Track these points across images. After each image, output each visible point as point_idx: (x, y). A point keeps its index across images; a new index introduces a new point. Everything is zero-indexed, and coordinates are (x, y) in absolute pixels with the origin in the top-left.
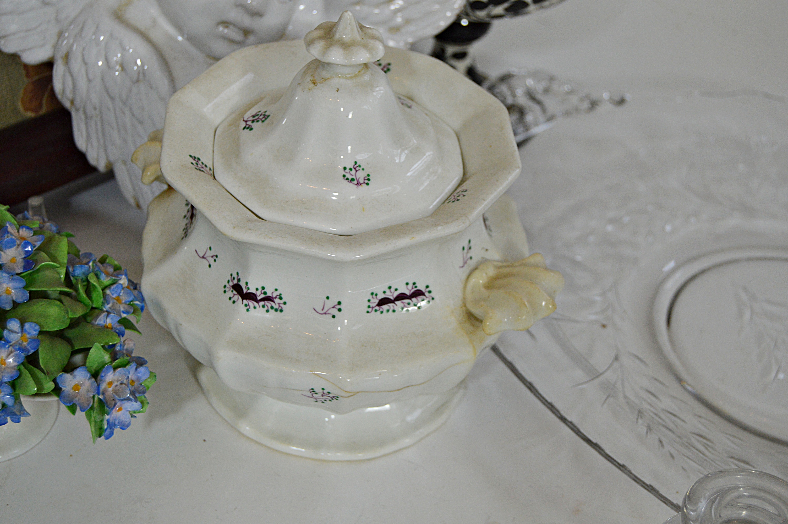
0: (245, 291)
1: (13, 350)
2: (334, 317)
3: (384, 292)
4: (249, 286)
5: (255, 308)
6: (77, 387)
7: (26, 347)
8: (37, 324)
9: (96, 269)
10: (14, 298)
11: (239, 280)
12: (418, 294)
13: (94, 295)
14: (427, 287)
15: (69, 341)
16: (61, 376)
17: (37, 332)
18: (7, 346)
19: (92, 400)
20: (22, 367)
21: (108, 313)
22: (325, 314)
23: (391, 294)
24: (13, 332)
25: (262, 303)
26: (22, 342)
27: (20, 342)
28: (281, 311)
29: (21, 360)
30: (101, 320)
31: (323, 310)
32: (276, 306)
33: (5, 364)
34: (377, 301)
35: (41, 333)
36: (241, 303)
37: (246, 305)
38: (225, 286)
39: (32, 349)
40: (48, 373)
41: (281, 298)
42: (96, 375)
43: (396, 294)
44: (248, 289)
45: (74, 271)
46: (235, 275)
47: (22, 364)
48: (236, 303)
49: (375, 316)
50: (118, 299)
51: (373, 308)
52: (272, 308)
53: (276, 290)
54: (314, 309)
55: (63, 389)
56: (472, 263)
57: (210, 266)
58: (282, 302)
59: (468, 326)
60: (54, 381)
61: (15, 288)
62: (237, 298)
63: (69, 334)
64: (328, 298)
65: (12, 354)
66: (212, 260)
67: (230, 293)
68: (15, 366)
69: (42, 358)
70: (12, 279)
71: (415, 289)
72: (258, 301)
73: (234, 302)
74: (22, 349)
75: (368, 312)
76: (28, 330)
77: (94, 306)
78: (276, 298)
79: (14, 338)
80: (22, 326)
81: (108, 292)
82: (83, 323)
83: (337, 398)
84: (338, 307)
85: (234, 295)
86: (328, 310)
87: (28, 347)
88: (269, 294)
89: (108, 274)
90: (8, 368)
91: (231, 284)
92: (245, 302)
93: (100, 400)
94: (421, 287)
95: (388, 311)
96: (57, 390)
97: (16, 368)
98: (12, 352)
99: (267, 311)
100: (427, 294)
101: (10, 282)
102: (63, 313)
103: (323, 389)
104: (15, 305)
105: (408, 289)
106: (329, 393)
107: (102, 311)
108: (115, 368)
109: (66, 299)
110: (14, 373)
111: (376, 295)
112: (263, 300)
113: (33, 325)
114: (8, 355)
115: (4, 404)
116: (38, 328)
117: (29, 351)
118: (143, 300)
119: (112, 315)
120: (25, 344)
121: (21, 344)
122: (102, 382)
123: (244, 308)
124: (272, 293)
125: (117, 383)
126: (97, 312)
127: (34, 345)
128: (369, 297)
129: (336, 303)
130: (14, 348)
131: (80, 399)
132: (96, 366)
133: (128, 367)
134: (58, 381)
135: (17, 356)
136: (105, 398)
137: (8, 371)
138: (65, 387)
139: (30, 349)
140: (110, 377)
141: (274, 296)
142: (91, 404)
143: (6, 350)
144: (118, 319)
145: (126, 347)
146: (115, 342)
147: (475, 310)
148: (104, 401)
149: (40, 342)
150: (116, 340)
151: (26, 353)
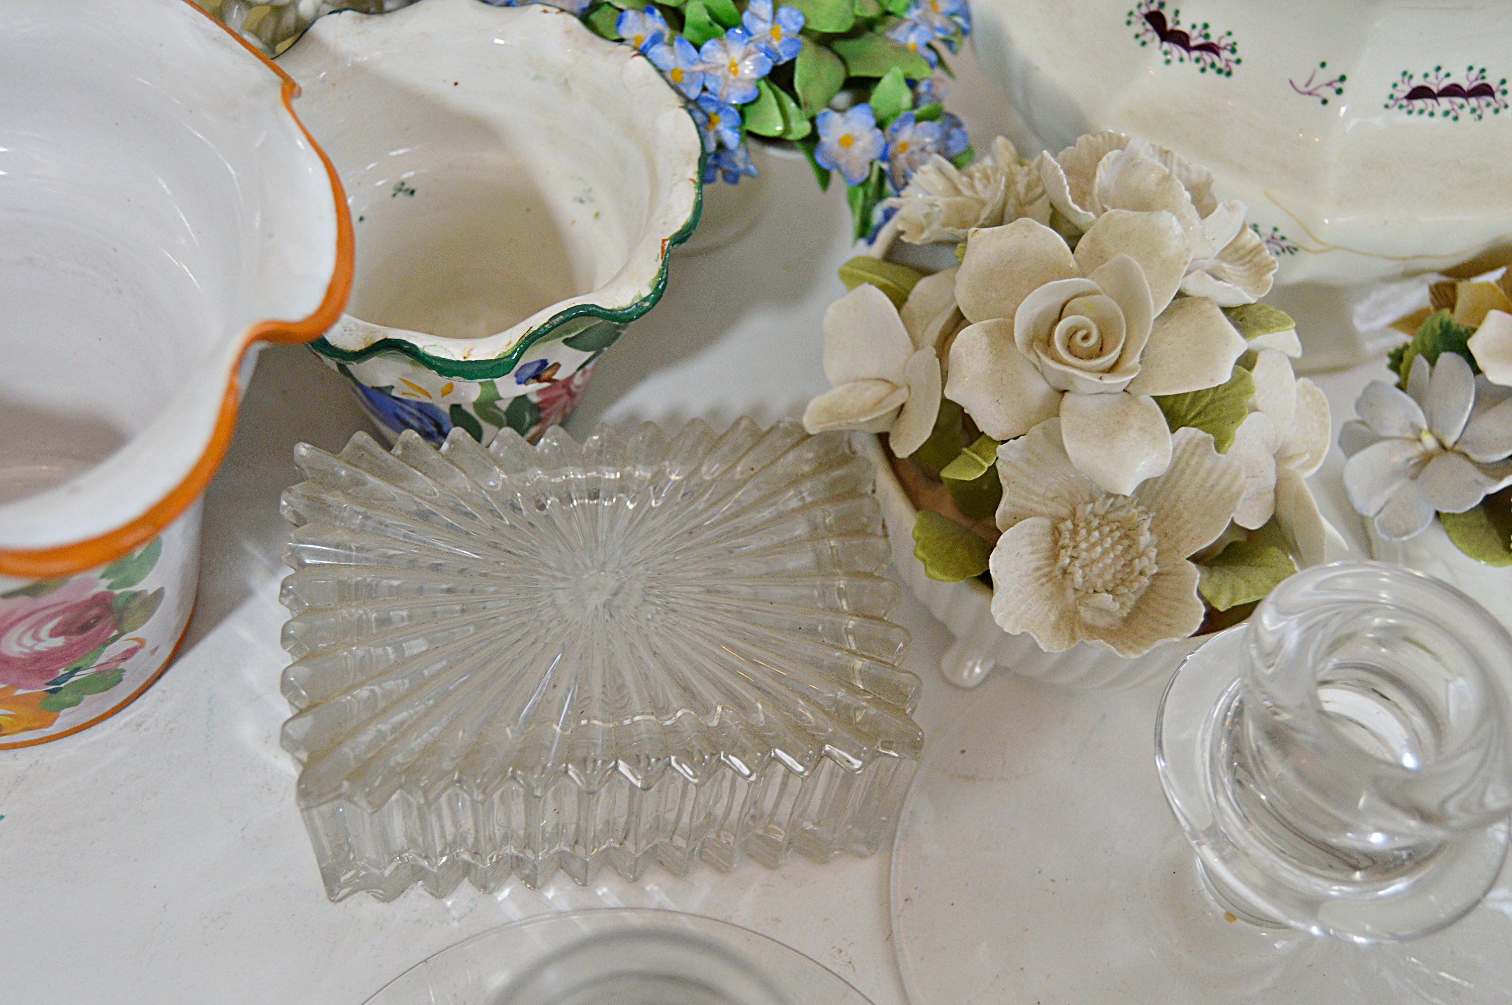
0: (1170, 26)
1: (754, 49)
2: (1325, 102)
3: (1426, 76)
4: (1181, 18)
5: (1181, 60)
6: (847, 141)
7: (776, 50)
8: (801, 13)
11: (1162, 5)
12: (1483, 90)
14: (1503, 82)
15: (843, 59)
16: (825, 114)
17: (798, 28)
18: (744, 41)
19: (867, 167)
20: (763, 85)
21: (915, 26)
22: (1310, 94)
23: (1436, 82)
24: (758, 17)
25: (1196, 54)
26: (771, 39)
27: (768, 38)
28: (1229, 74)
29: (766, 70)
30: (901, 35)
31: (1307, 85)
32: (1220, 64)
33: (735, 72)
34: (1408, 90)
35: (803, 31)
36: (1157, 47)
37: (1165, 53)
38: (1131, 14)
39: (786, 55)
40: (806, 104)
41: (1233, 51)
42: (881, 125)
43: (1445, 83)
44: (1178, 23)
47: (764, 78)
48: (1147, 47)
49: (1399, 117)
50: (934, 2)
51: (1398, 100)
52: (1213, 65)
53: (1229, 34)
54: (1291, 82)
55: (824, 139)
58: (1233, 57)
60: (812, 120)
62: (1153, 37)
63: (846, 46)
64: (1323, 65)
65: (751, 57)
67: (1140, 26)
68: (752, 79)
69: (799, 76)
71: (1480, 82)
72: (1189, 49)
73: (1144, 44)
74: (769, 52)
75: (1386, 106)
76: (784, 21)
77: (891, 9)
78: (1225, 48)
79: (760, 28)
80: (775, 12)
82: (869, 34)
83: (1292, 250)
84: (1338, 85)
85: (1147, 30)
86: (1316, 89)
87: (780, 51)
88: (1213, 39)
90: (740, 80)
91: (1145, 10)
92: (1166, 46)
93: (881, 171)
94: (1492, 80)
95: (1421, 112)
96: (812, 140)
97: (753, 83)
98: (751, 53)
99: (1203, 70)
100: (1498, 95)
102: (845, 5)
103: (1275, 229)
105: (1467, 78)
106: (1283, 238)
107: (902, 20)
108: (919, 120)
110: (751, 93)
111: (1411, 77)
112: (1200, 48)
113: (794, 13)
114: (745, 57)
115: (721, 146)
116: (801, 19)
117: (780, 58)
118: (968, 17)
119: (922, 28)
120: (775, 43)
121: (769, 42)
122: (893, 140)
123: (1161, 58)
124: (1220, 38)
125: (915, 148)
126: (892, 20)
127: (791, 48)
128: (1398, 78)
129: (1337, 77)
130: (757, 47)
131: (847, 163)
132: (884, 111)
133: (938, 122)
134: (818, 122)
135: (758, 63)
136: (891, 169)
137: (739, 84)
138: (826, 135)
139: (782, 54)
140: (906, 134)
141: (1223, 44)
142: (866, 175)
143: (742, 47)
144: (927, 38)
145: (934, 92)
146: (922, 76)
148: (888, 175)
149: (799, 47)
150: (921, 71)
151: (775, 59)
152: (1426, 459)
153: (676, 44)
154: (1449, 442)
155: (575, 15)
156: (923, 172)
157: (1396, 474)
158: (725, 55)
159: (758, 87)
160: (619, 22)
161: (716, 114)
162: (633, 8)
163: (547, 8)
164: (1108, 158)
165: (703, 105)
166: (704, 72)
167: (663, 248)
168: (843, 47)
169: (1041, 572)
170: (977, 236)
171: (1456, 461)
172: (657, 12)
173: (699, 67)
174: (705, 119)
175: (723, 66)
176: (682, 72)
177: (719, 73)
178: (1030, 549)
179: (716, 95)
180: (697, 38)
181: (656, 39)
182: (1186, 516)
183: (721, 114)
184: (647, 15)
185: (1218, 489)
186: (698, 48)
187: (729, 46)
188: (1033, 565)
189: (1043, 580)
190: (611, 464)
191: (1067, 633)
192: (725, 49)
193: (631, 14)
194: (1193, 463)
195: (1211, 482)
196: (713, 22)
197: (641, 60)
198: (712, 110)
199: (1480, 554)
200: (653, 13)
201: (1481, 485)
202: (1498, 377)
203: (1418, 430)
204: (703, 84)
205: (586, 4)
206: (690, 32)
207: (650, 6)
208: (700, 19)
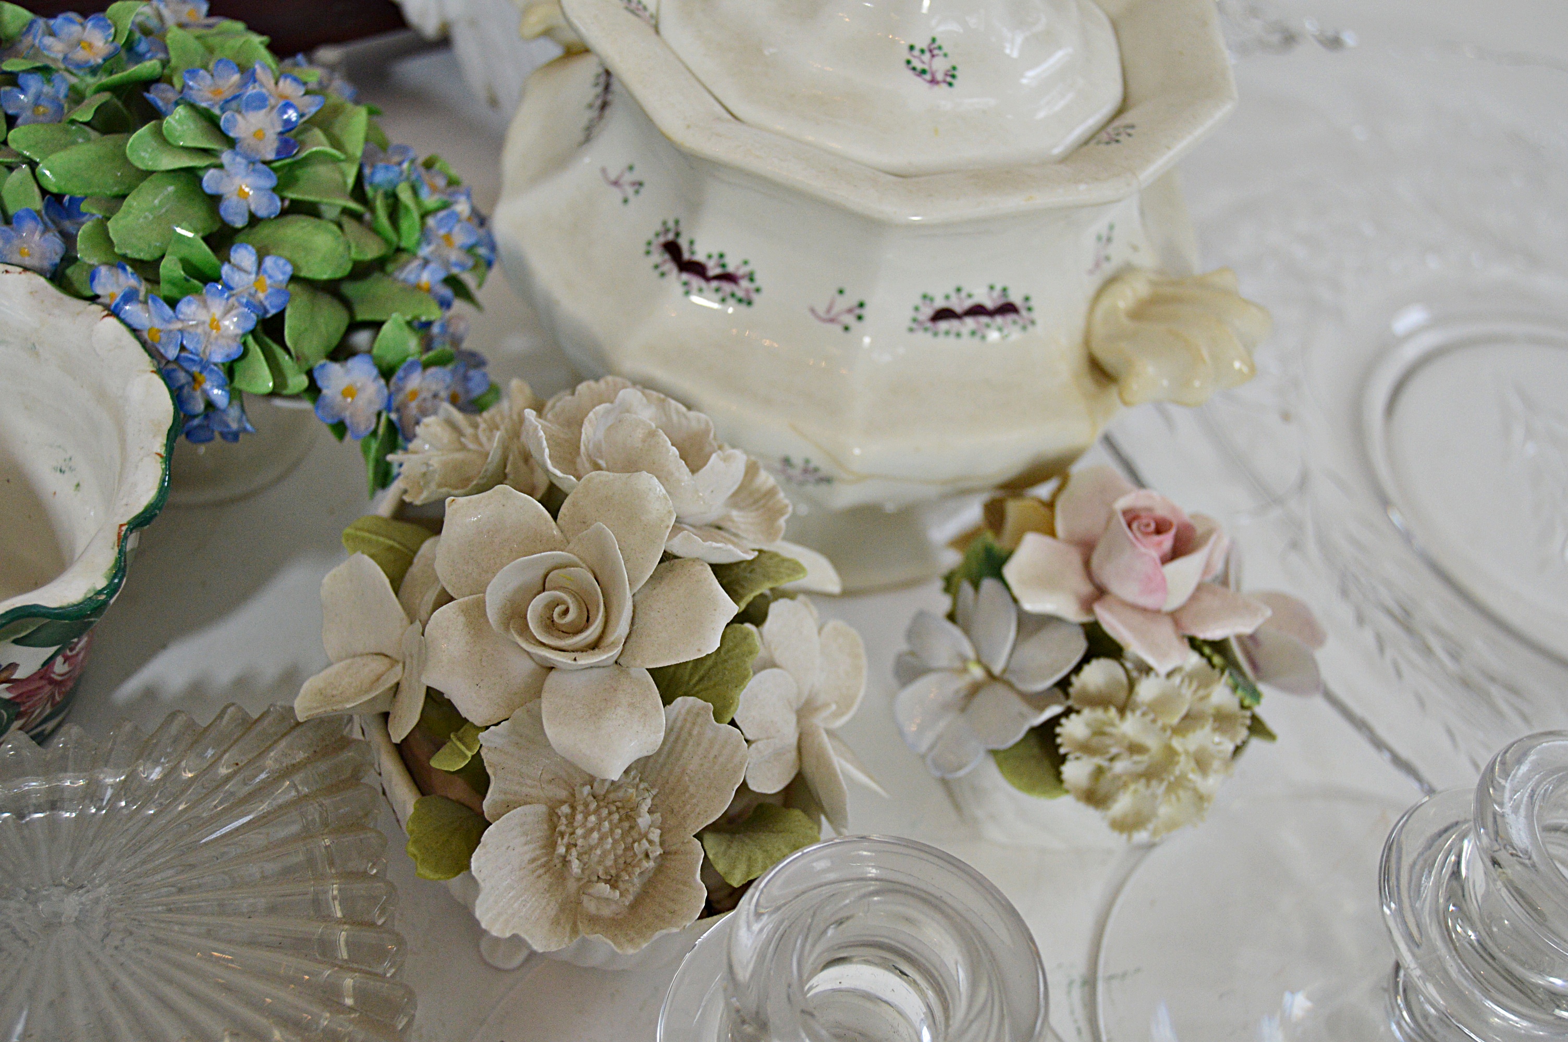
0: (686, 256)
1: (236, 304)
2: (846, 329)
3: (947, 297)
4: (696, 247)
5: (699, 291)
6: (349, 392)
7: (261, 302)
8: (289, 261)
9: (413, 177)
10: (253, 208)
11: (677, 234)
12: (1007, 309)
13: (405, 225)
14: (1027, 299)
15: (347, 303)
16: (323, 366)
17: (287, 277)
18: (226, 295)
19: (374, 420)
20: (250, 339)
21: (426, 262)
22: (832, 320)
23: (958, 302)
24: (240, 269)
25: (715, 284)
26: (256, 291)
27: (253, 291)
28: (749, 303)
29: (250, 325)
30: (410, 271)
31: (829, 310)
32: (740, 294)
33: (218, 328)
34: (930, 313)
35: (294, 279)
36: (675, 279)
37: (685, 284)
38: (649, 244)
39: (273, 307)
40: (298, 356)
41: (752, 279)
42: (387, 373)
43: (968, 304)
44: (693, 253)
45: (373, 174)
46: (671, 224)
47: (253, 332)
48: (666, 278)
49: (923, 338)
50: (448, 238)
51: (922, 323)
52: (733, 295)
53: (746, 262)
54: (812, 310)
55: (325, 391)
56: (1108, 269)
57: (626, 201)
58: (752, 286)
59: (1088, 383)
60: (310, 373)
61: (256, 189)
62: (670, 267)
63: (349, 289)
64: (841, 292)
65: (234, 312)
66: (630, 191)
67: (659, 256)
68: (236, 336)
69: (290, 328)
70: (254, 171)
71: (1003, 300)
72: (708, 279)
73: (663, 274)
74: (252, 304)
75: (911, 330)
76: (269, 271)
77: (402, 246)
78: (743, 277)
79: (243, 281)
80: (260, 263)
81: (431, 222)
82: (377, 275)
83: (827, 480)
84: (858, 311)
85: (665, 261)
86: (839, 314)
87: (267, 303)
88: (731, 269)
89: (434, 190)
90: (223, 337)
91: (662, 240)
92: (685, 276)
93: (390, 423)
94: (1015, 298)
95: (947, 333)
96: (314, 390)
97: (238, 339)
98: (233, 308)
99: (723, 300)
100: (1024, 313)
101: (247, 175)
102: (341, 249)
103: (807, 459)
104: (254, 220)
105: (991, 297)
106: (816, 469)
107: (415, 256)
108: (426, 366)
109: (350, 225)
110: (234, 349)
111: (932, 300)
112: (719, 277)
113: (281, 262)
114: (226, 312)
115: (210, 405)
116: (289, 269)
117: (266, 311)
118: (493, 247)
119: (432, 266)
120: (261, 296)
121: (253, 295)
122: (399, 389)
123: (679, 290)
124: (738, 268)
125: (428, 395)
126: (404, 257)
127: (278, 301)
128: (918, 301)
129: (854, 302)
130: (238, 300)
131: (352, 415)
132: (390, 357)
133: (450, 367)
134: (316, 374)
135: (241, 316)
136: (400, 419)
137: (222, 342)
138: (328, 387)
139: (268, 307)
140: (415, 381)
141: (742, 271)
142: (373, 426)
143: (224, 302)
144: (442, 275)
145: (451, 330)
146: (432, 318)
147: (1106, 357)
148: (398, 425)
149: (289, 297)
150: (433, 313)
151: (260, 313)
152: (975, 689)
153: (150, 302)
154: (997, 669)
155: (41, 272)
156: (427, 426)
157: (946, 707)
158: (204, 312)
159: (245, 344)
160: (92, 278)
161: (201, 373)
162: (105, 265)
163: (9, 268)
164: (595, 414)
165: (186, 365)
166: (181, 331)
167: (119, 533)
168: (347, 291)
169: (539, 862)
170: (454, 506)
171: (1000, 690)
172: (129, 269)
173: (179, 325)
174: (190, 379)
175: (204, 323)
176: (160, 331)
177: (200, 330)
178: (523, 839)
179: (197, 355)
180: (173, 294)
181: (130, 296)
182: (692, 789)
183: (205, 374)
184: (119, 271)
185: (721, 759)
186: (173, 303)
187: (209, 302)
188: (528, 857)
189: (541, 871)
191: (568, 928)
192: (205, 305)
193: (104, 270)
194: (695, 732)
195: (714, 752)
196: (188, 277)
197: (112, 321)
198: (195, 369)
199: (1031, 788)
200: (124, 269)
201: (1023, 716)
202: (1031, 605)
203: (965, 660)
204: (182, 343)
205: (57, 260)
206: (165, 289)
207: (122, 262)
208: (176, 274)
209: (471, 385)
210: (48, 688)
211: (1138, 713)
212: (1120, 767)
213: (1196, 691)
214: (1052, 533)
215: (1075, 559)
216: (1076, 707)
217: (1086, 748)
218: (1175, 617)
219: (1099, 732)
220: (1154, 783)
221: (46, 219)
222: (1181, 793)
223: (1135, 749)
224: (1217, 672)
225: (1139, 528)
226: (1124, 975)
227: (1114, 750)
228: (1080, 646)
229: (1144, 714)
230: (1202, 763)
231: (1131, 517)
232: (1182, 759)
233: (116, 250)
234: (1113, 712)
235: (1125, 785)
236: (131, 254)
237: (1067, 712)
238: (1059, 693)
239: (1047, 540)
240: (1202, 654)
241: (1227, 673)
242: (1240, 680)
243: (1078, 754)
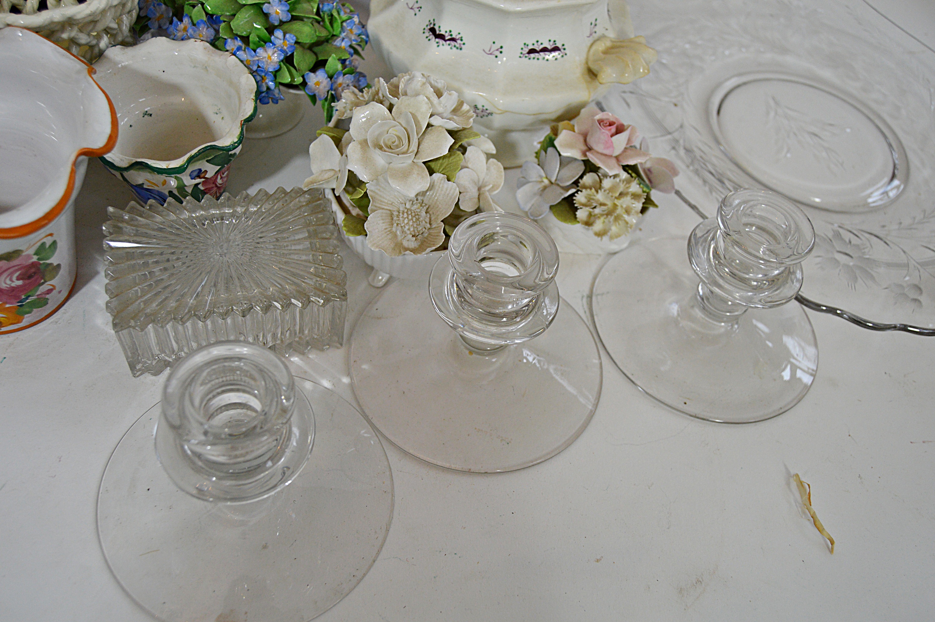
0: (438, 32)
1: (277, 50)
2: (496, 57)
3: (533, 44)
4: (441, 29)
5: (443, 45)
6: (318, 83)
7: (285, 50)
8: (295, 36)
9: (338, 8)
10: (281, 18)
11: (434, 25)
12: (556, 49)
13: (335, 25)
14: (563, 45)
15: (315, 53)
16: (308, 74)
17: (293, 41)
18: (273, 47)
19: (326, 93)
20: (282, 64)
21: (343, 39)
22: (491, 54)
23: (538, 46)
24: (278, 38)
25: (448, 42)
27: (282, 46)
28: (461, 49)
29: (282, 57)
30: (337, 42)
31: (489, 51)
32: (458, 46)
33: (271, 59)
34: (527, 50)
35: (296, 43)
36: (434, 41)
37: (437, 43)
38: (424, 29)
39: (290, 52)
40: (299, 70)
41: (462, 40)
42: (331, 77)
43: (541, 47)
44: (440, 31)
45: (323, 7)
46: (432, 21)
47: (282, 61)
48: (430, 41)
49: (525, 60)
50: (351, 30)
51: (524, 54)
52: (455, 46)
53: (459, 34)
54: (484, 50)
55: (309, 83)
56: (595, 36)
57: (415, 15)
58: (462, 42)
59: (587, 77)
60: (303, 77)
61: (282, 11)
62: (432, 37)
64: (494, 43)
65: (276, 53)
66: (417, 10)
67: (428, 33)
68: (277, 62)
69: (296, 59)
70: (281, 4)
71: (554, 46)
72: (446, 41)
73: (429, 40)
74: (282, 51)
75: (520, 57)
76: (288, 39)
77: (335, 33)
78: (458, 39)
79: (279, 42)
80: (284, 36)
81: (344, 24)
82: (325, 44)
83: (491, 114)
84: (500, 50)
85: (430, 35)
86: (493, 52)
87: (287, 50)
88: (454, 36)
89: (345, 13)
90: (272, 62)
91: (429, 27)
92: (437, 40)
93: (332, 94)
94: (559, 45)
95: (534, 58)
96: (304, 84)
98: (276, 52)
99: (451, 48)
100: (562, 50)
101: (279, 6)
102: (313, 32)
103: (483, 106)
104: (282, 23)
105: (550, 45)
106: (487, 110)
107: (339, 37)
108: (344, 75)
109: (316, 25)
110: (277, 67)
111: (528, 45)
112: (449, 40)
113: (292, 36)
114: (273, 54)
115: (268, 88)
116: (295, 38)
117: (287, 53)
118: (368, 36)
119: (346, 40)
120: (285, 48)
121: (283, 47)
122: (335, 82)
123: (436, 45)
124: (456, 36)
125: (345, 84)
126: (335, 38)
127: (291, 49)
128: (523, 46)
129: (499, 47)
131: (319, 92)
132: (331, 72)
133: (353, 75)
134: (305, 77)
135: (279, 55)
136: (336, 93)
137: (272, 64)
140: (340, 80)
141: (457, 37)
142: (326, 96)
143: (272, 50)
144: (349, 44)
145: (353, 64)
146: (346, 58)
147: (593, 67)
148: (335, 95)
149: (295, 49)
150: (347, 56)
151: (285, 53)
152: (545, 188)
153: (246, 50)
154: (553, 180)
155: (208, 42)
156: (345, 93)
157: (535, 194)
158: (266, 53)
160: (225, 44)
161: (265, 76)
162: (230, 38)
163: (196, 40)
164: (404, 79)
165: (259, 73)
166: (258, 60)
167: (241, 124)
168: (316, 49)
169: (387, 230)
170: (356, 110)
171: (554, 187)
172: (239, 39)
173: (257, 58)
174: (261, 79)
175: (265, 57)
176: (250, 61)
177: (264, 60)
178: (382, 221)
179: (263, 69)
180: (255, 47)
181: (239, 49)
182: (440, 206)
183: (266, 76)
184: (235, 40)
185: (450, 195)
186: (255, 51)
187: (267, 50)
188: (384, 227)
189: (388, 233)
190: (229, 207)
191: (398, 251)
192: (266, 51)
193: (229, 40)
194: (441, 186)
195: (447, 193)
196: (259, 41)
197: (233, 57)
198: (263, 74)
199: (565, 220)
200: (237, 39)
201: (562, 194)
202: (565, 153)
203: (541, 177)
204: (258, 64)
205: (212, 38)
206: (251, 45)
207: (236, 37)
208: (255, 40)
209: (360, 83)
210: (215, 189)
211: (603, 190)
212: (597, 211)
213: (625, 185)
214: (574, 131)
215: (581, 139)
216: (581, 189)
217: (585, 205)
218: (617, 158)
219: (590, 198)
220: (609, 217)
221: (208, 24)
222: (620, 222)
223: (602, 204)
224: (633, 179)
225: (603, 125)
226: (602, 294)
227: (594, 205)
228: (582, 168)
229: (605, 191)
230: (628, 211)
231: (600, 122)
232: (619, 208)
233: (234, 32)
234: (593, 190)
235: (599, 218)
236: (239, 33)
237: (577, 192)
238: (575, 186)
239: (572, 133)
240: (629, 173)
241: (637, 179)
242: (642, 182)
243: (581, 207)
